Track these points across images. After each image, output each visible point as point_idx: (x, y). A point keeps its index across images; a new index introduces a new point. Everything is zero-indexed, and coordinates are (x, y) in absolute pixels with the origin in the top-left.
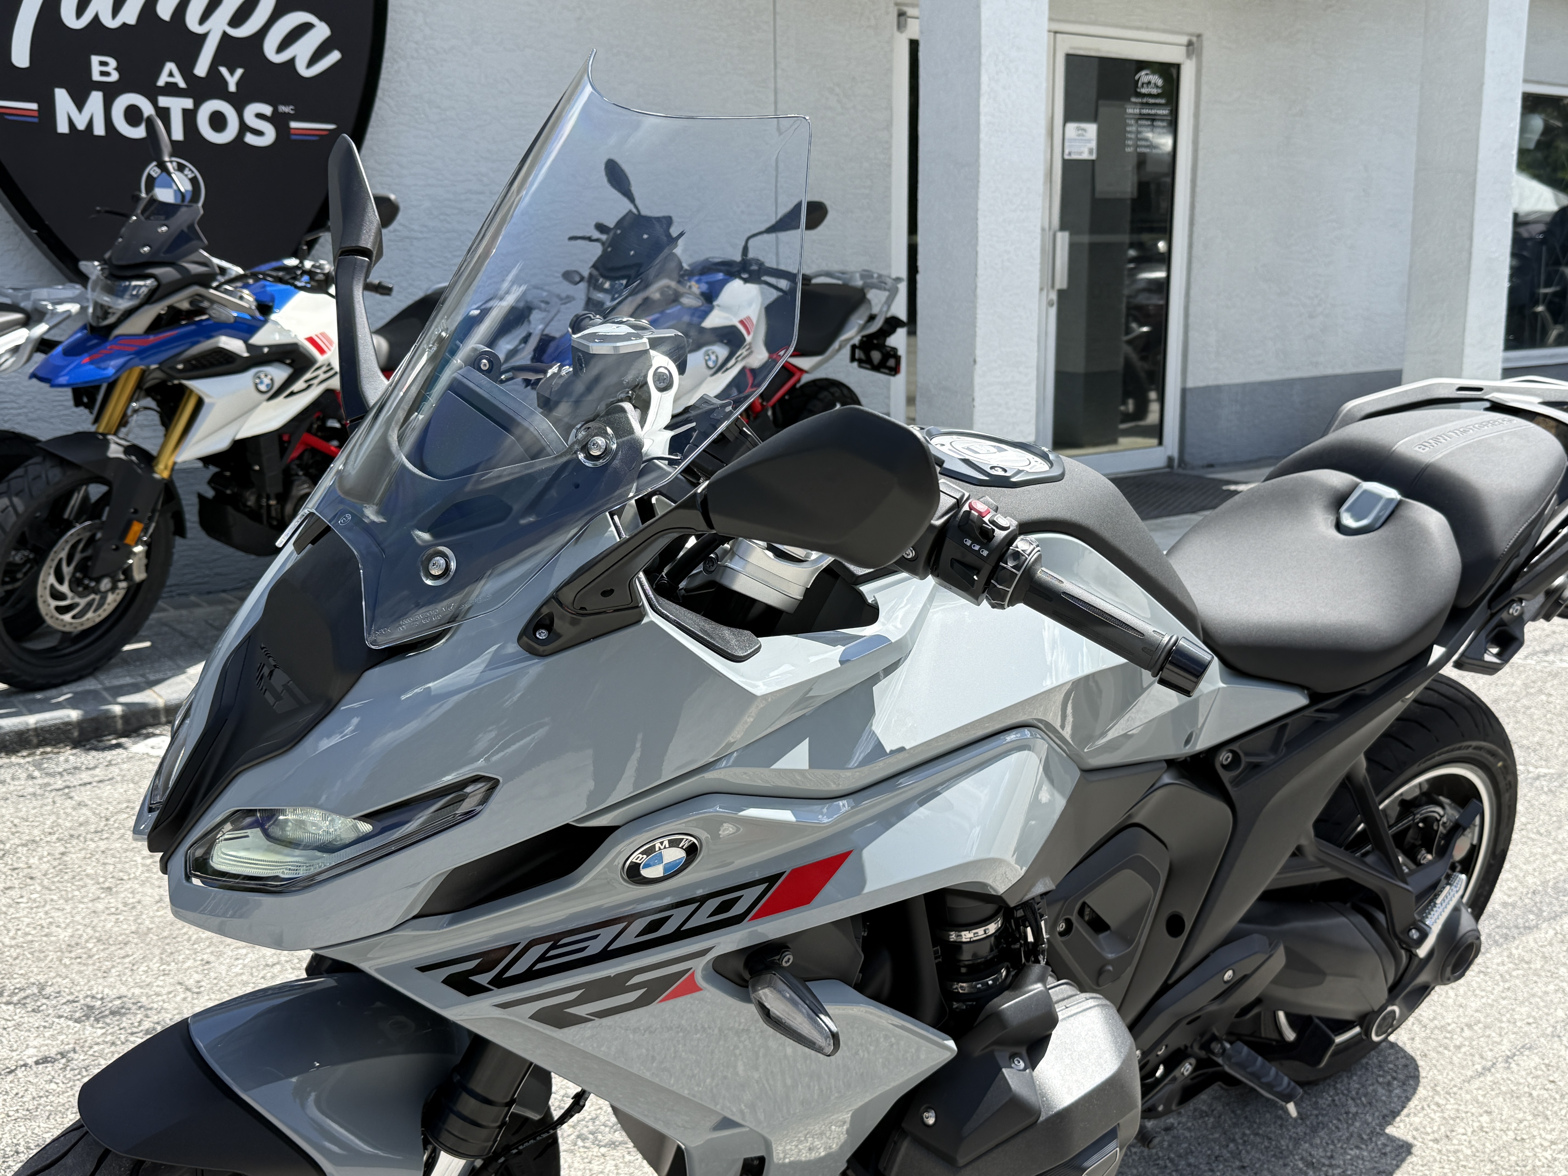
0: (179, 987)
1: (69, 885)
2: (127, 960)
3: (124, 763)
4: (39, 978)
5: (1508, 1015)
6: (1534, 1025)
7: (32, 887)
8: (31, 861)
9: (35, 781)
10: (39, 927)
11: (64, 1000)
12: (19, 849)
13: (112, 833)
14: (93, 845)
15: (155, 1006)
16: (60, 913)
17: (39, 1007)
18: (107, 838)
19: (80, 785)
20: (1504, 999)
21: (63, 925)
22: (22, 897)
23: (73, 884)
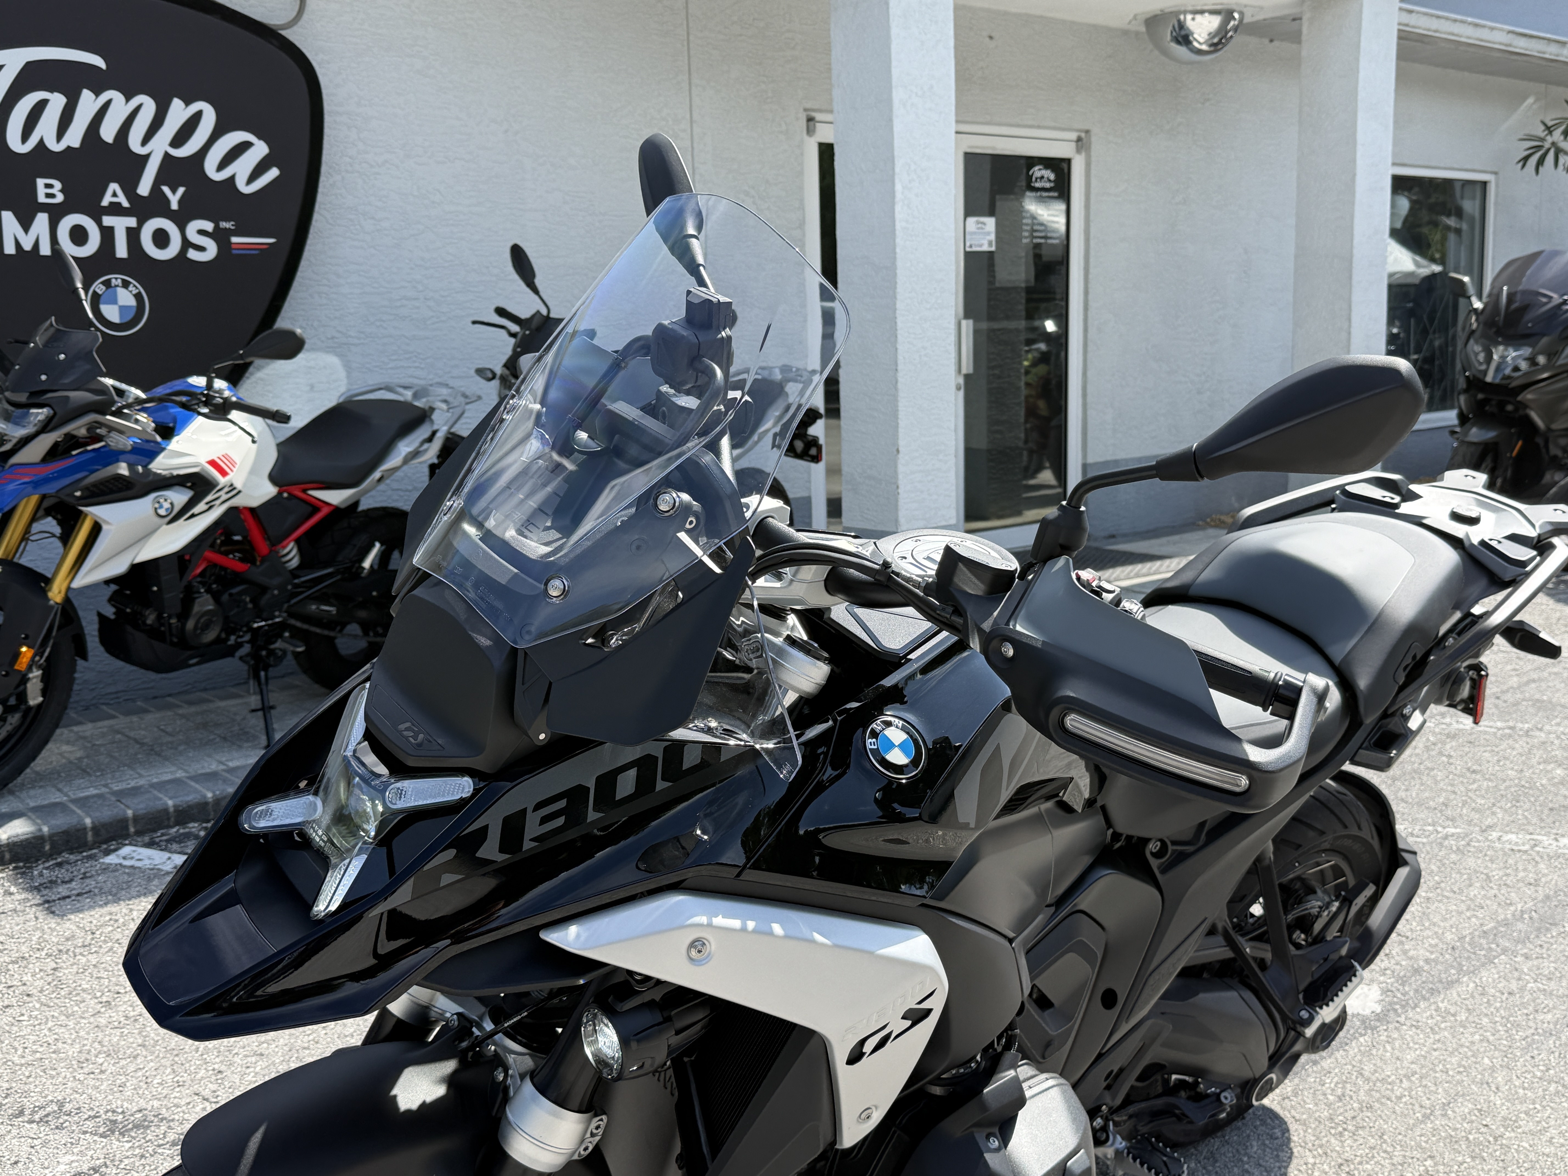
0: (196, 1097)
1: (67, 1001)
2: (140, 1073)
3: (99, 875)
4: (56, 1095)
5: (1441, 1066)
6: (1465, 1074)
7: (31, 1005)
8: (25, 979)
9: (13, 897)
10: (46, 1045)
11: (86, 1116)
12: (10, 966)
13: (100, 947)
14: (84, 960)
15: (176, 1117)
16: (63, 1030)
17: (62, 1124)
18: (95, 952)
19: (59, 899)
20: (1435, 1050)
21: (69, 1041)
22: (23, 1015)
23: (70, 999)
